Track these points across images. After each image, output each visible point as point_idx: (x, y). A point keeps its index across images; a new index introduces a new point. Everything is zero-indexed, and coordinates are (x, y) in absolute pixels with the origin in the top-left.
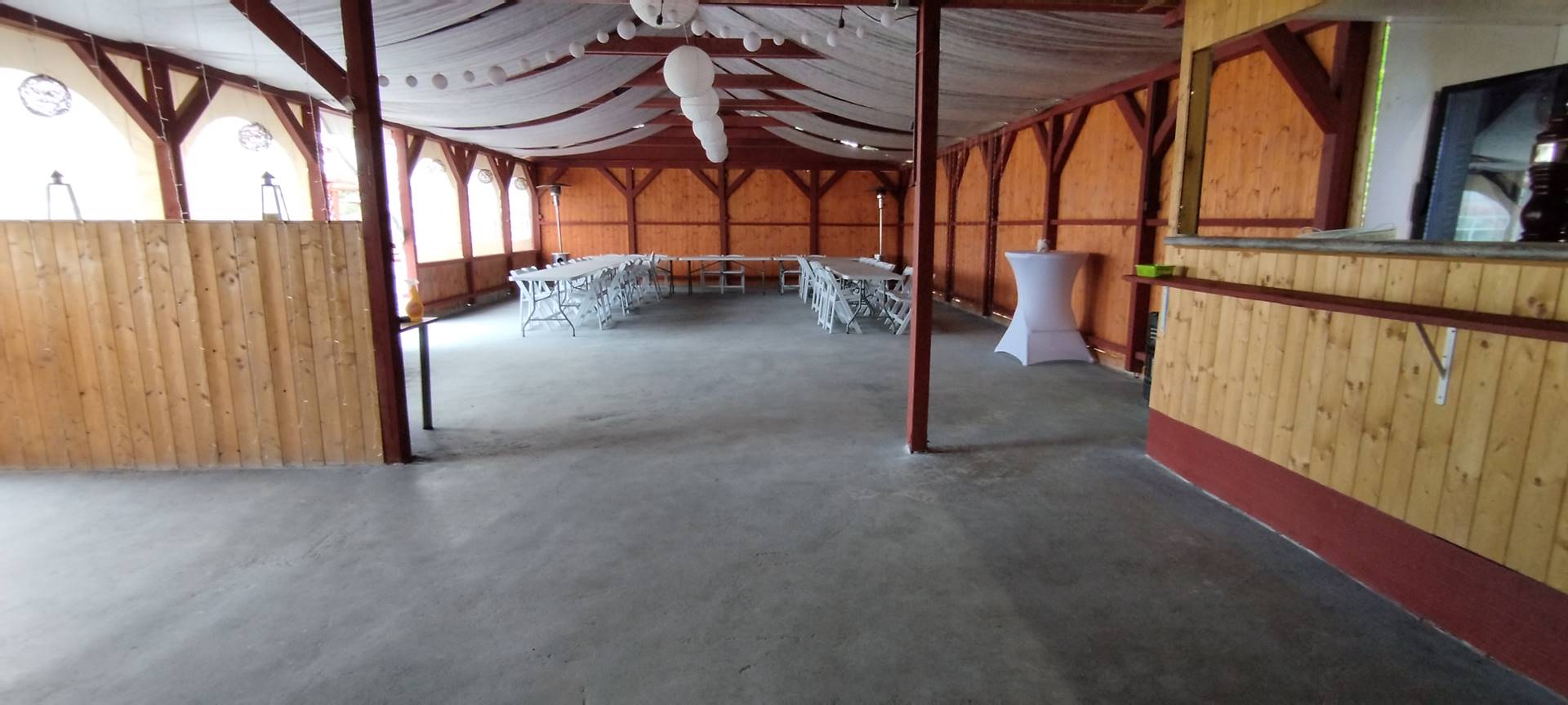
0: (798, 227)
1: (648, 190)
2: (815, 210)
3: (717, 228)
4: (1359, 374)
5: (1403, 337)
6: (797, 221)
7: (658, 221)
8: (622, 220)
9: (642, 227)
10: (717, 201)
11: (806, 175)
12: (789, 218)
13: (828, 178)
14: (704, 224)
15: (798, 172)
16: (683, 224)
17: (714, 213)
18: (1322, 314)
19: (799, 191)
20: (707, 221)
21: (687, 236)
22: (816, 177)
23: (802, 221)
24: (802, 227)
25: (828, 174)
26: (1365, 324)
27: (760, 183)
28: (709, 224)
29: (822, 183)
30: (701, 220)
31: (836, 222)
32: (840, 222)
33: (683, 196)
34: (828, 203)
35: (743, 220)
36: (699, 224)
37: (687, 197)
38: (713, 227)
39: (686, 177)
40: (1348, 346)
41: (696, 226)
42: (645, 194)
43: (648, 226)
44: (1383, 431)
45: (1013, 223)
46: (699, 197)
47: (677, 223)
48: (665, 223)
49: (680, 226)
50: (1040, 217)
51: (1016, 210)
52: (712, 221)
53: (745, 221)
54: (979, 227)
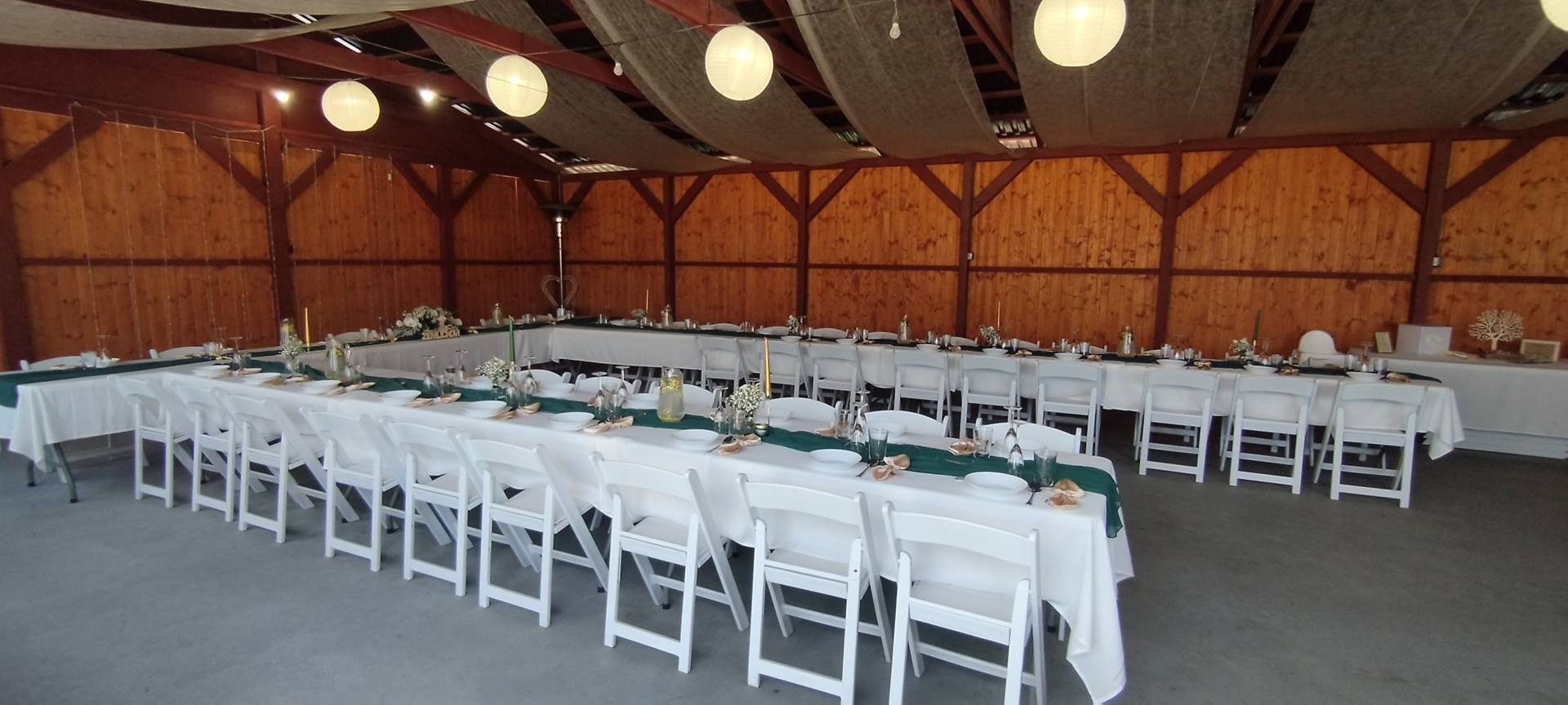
0: (420, 267)
1: (55, 172)
2: (448, 237)
3: (264, 273)
6: (419, 256)
7: (97, 255)
9: (43, 270)
11: (429, 171)
12: (406, 252)
13: (464, 185)
14: (233, 262)
15: (415, 167)
16: (175, 262)
17: (255, 240)
19: (422, 204)
20: (238, 256)
21: (189, 291)
22: (446, 181)
23: (428, 257)
24: (426, 267)
25: (463, 176)
28: (246, 262)
29: (457, 190)
30: (223, 252)
31: (479, 257)
32: (487, 257)
33: (169, 196)
34: (467, 224)
35: (319, 253)
37: (182, 199)
38: (257, 270)
39: (177, 151)
41: (212, 268)
42: (47, 183)
43: (63, 270)
45: (1027, 270)
46: (213, 200)
47: (158, 263)
48: (123, 262)
49: (166, 270)
50: (1117, 263)
51: (1034, 256)
52: (250, 256)
53: (325, 256)
54: (901, 274)
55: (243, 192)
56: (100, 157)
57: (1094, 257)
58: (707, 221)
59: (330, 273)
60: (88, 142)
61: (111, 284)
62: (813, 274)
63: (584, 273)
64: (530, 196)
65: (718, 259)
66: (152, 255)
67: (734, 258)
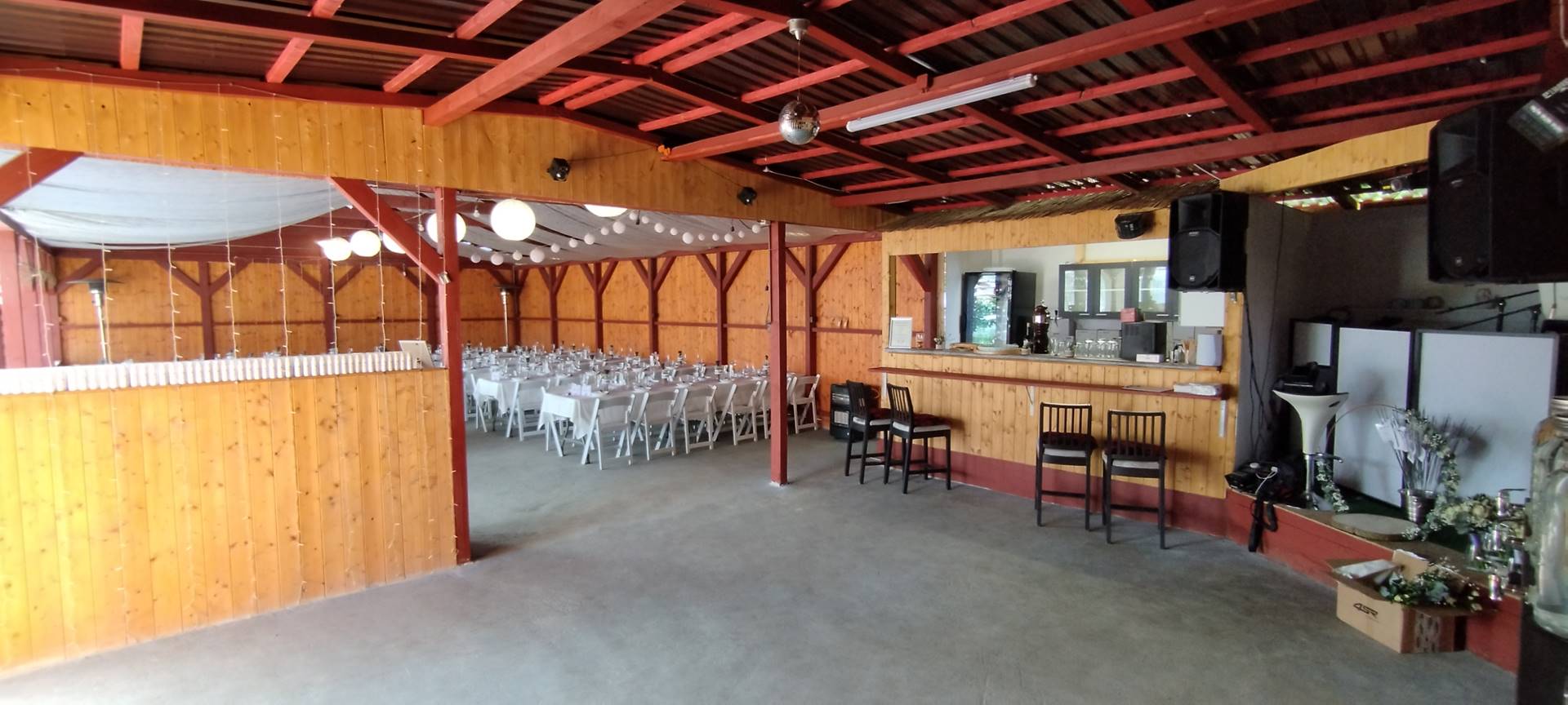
1: (228, 286)
4: (998, 407)
5: (1015, 391)
6: (413, 317)
7: (243, 320)
8: (193, 320)
9: (222, 328)
10: (320, 300)
17: (314, 312)
18: (978, 384)
26: (998, 388)
28: (312, 322)
30: (299, 318)
35: (348, 317)
36: (298, 323)
38: (315, 326)
40: (992, 396)
42: (225, 291)
44: (1012, 430)
45: (677, 324)
46: (296, 293)
47: (269, 323)
48: (252, 323)
49: (273, 326)
50: (708, 321)
51: (679, 314)
52: (313, 319)
54: (636, 325)
55: (312, 289)
56: (247, 278)
57: (701, 317)
58: (568, 293)
59: (358, 326)
60: (242, 272)
61: (249, 333)
62: (605, 326)
65: (572, 317)
66: (267, 320)
67: (578, 316)
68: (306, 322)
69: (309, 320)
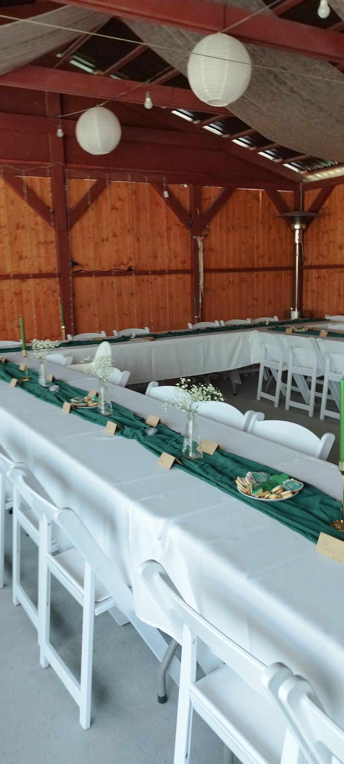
0: (174, 276)
3: (54, 284)
6: (173, 268)
10: (52, 235)
11: (184, 191)
12: (162, 263)
13: (213, 200)
14: (32, 276)
17: (47, 258)
19: (177, 220)
20: (35, 271)
22: (198, 198)
23: (180, 267)
24: (180, 276)
25: (213, 192)
27: (118, 204)
28: (40, 275)
30: (25, 268)
31: (224, 266)
32: (231, 266)
35: (93, 266)
36: (23, 277)
38: (48, 282)
41: (17, 281)
52: (44, 270)
53: (98, 269)
55: (39, 219)
59: (102, 283)
63: (319, 277)
64: (273, 206)
68: (35, 276)
69: (37, 272)
